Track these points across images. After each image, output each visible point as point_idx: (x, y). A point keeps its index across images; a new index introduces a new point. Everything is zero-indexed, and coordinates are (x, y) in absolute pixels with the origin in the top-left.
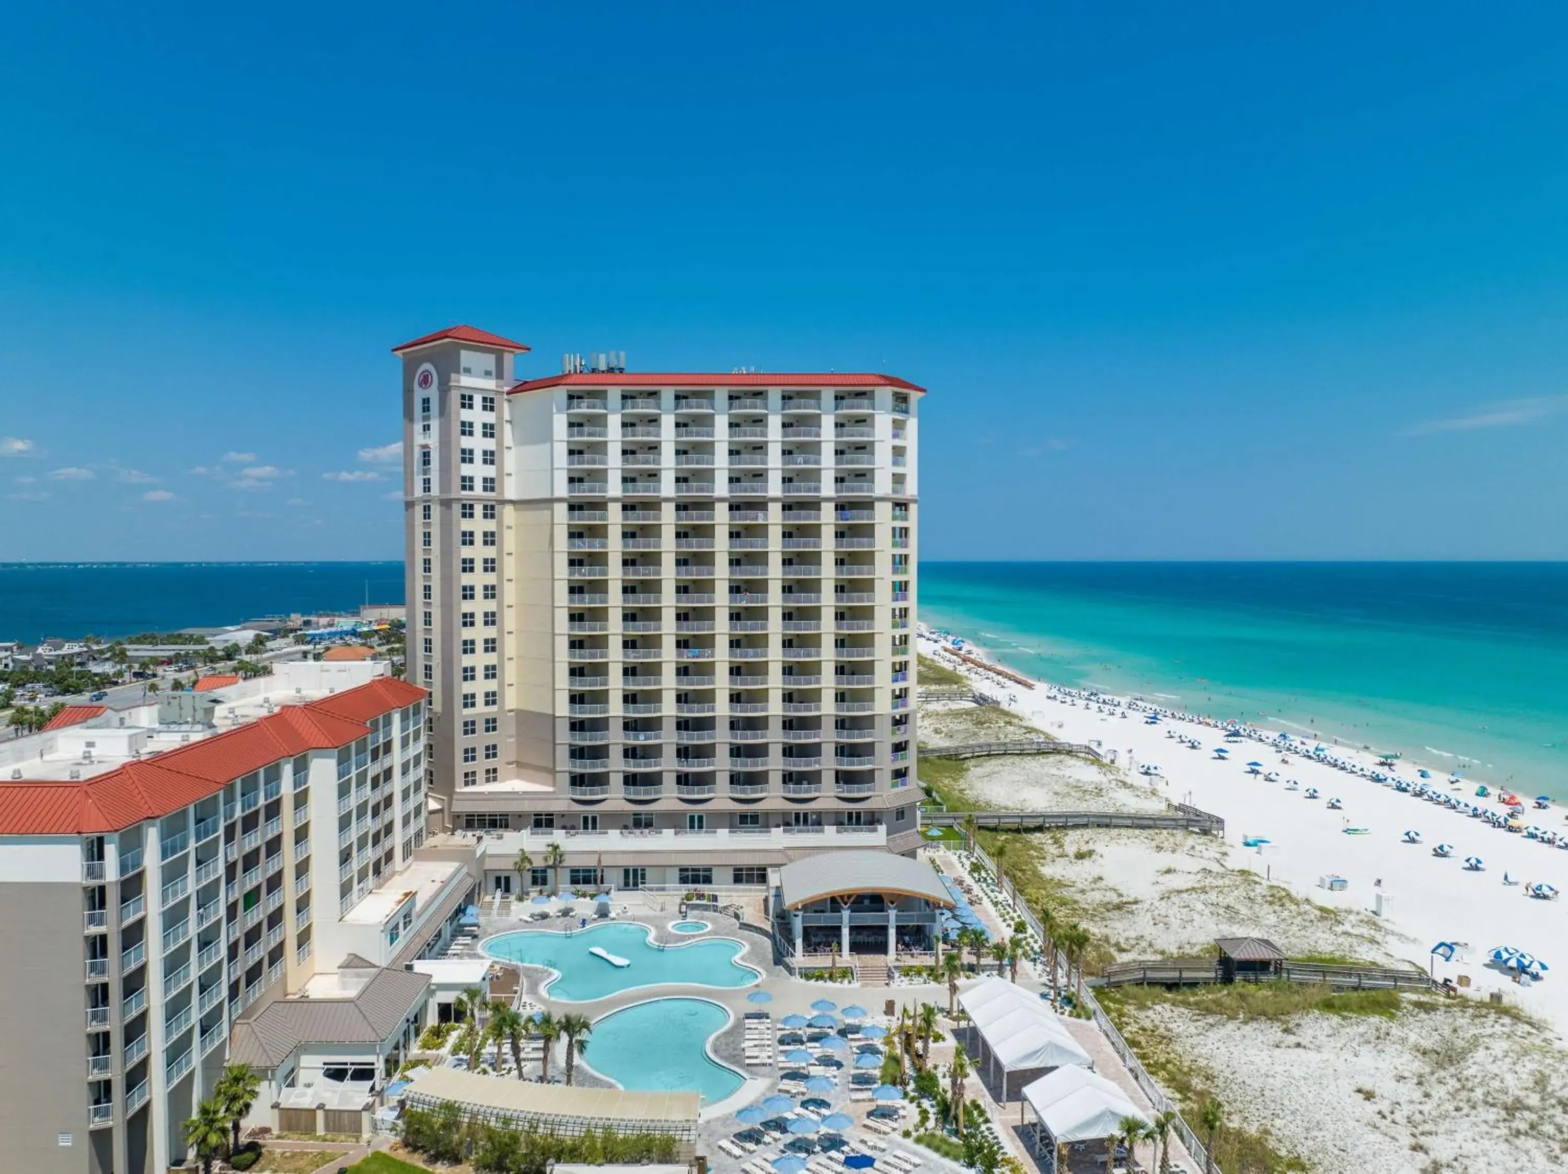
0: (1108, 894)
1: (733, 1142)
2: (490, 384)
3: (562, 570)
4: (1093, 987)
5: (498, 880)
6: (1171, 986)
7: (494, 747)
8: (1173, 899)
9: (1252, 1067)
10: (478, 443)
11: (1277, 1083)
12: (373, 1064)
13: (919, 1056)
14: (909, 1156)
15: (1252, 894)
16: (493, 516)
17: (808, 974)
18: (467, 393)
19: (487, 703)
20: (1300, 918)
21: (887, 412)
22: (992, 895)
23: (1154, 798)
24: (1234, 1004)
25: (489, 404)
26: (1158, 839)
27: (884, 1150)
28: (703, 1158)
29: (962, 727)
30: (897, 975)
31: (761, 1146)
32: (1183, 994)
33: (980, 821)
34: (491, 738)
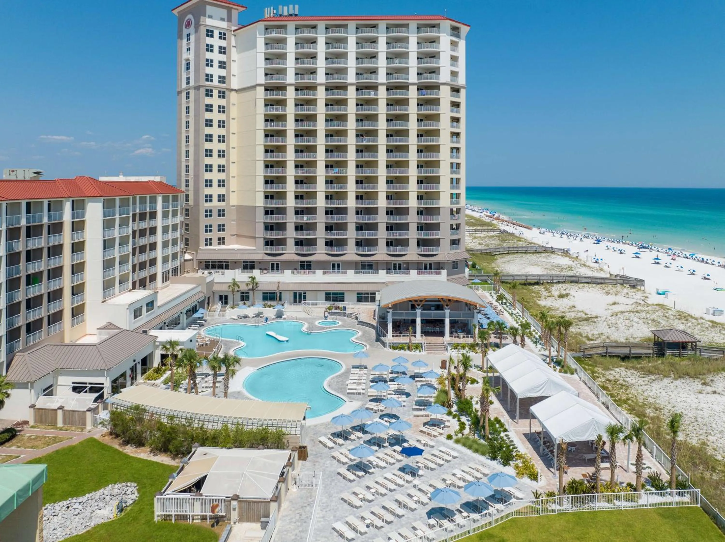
0: (579, 314)
1: (329, 438)
2: (224, 25)
3: (261, 124)
4: (574, 357)
5: (221, 297)
6: (625, 358)
7: (223, 225)
8: (619, 315)
9: (685, 404)
10: (216, 56)
11: (706, 413)
12: (103, 384)
13: (460, 390)
14: (449, 451)
15: (667, 315)
16: (224, 97)
17: (394, 347)
18: (210, 29)
19: (219, 201)
20: (699, 326)
21: (447, 35)
22: (510, 311)
23: (602, 272)
24: (667, 369)
25: (223, 36)
26: (607, 289)
27: (433, 447)
28: (304, 447)
29: (494, 242)
30: (449, 348)
31: (348, 442)
32: (633, 363)
33: (503, 278)
34: (221, 220)
